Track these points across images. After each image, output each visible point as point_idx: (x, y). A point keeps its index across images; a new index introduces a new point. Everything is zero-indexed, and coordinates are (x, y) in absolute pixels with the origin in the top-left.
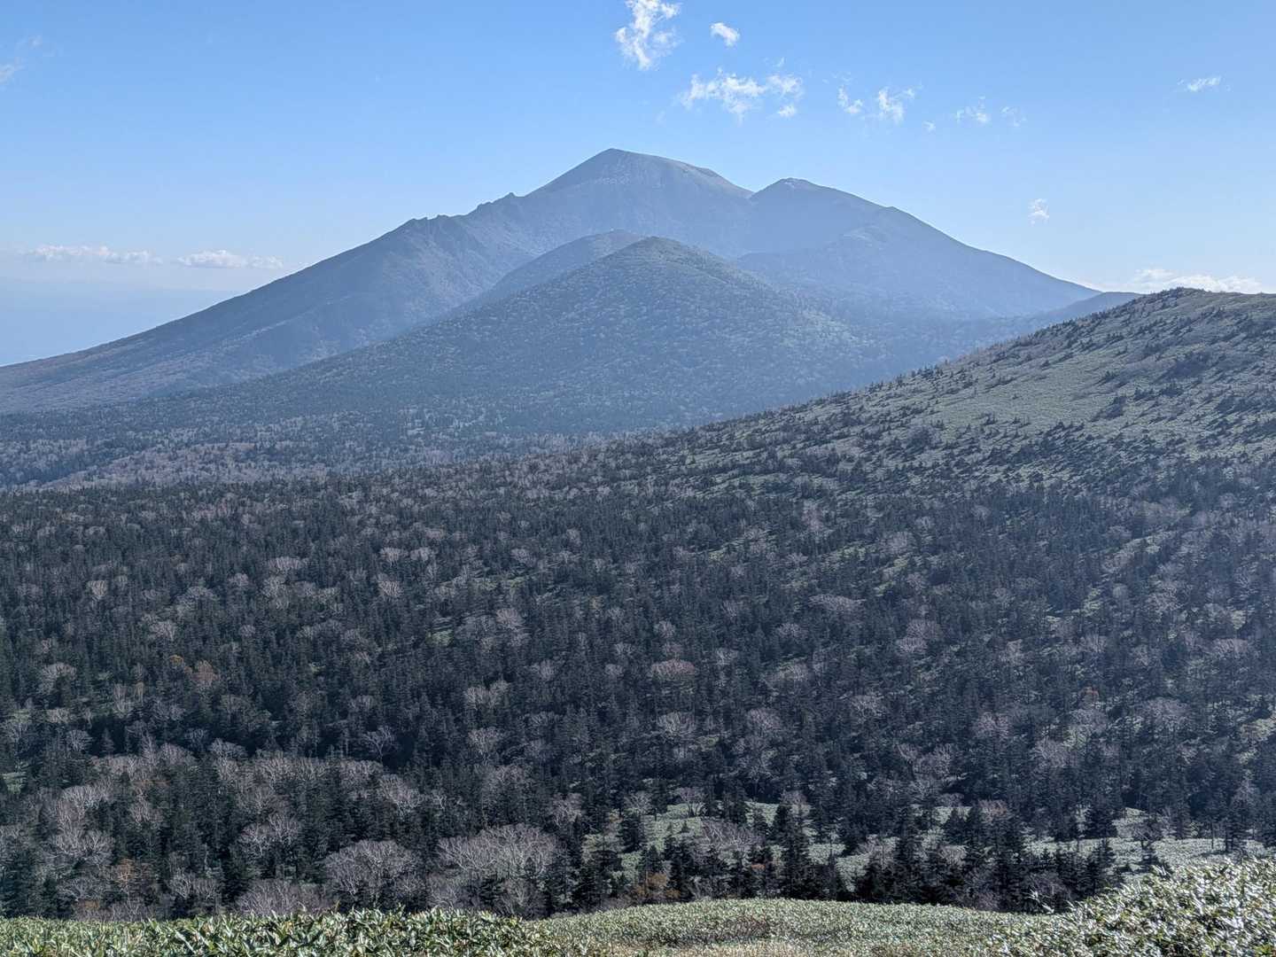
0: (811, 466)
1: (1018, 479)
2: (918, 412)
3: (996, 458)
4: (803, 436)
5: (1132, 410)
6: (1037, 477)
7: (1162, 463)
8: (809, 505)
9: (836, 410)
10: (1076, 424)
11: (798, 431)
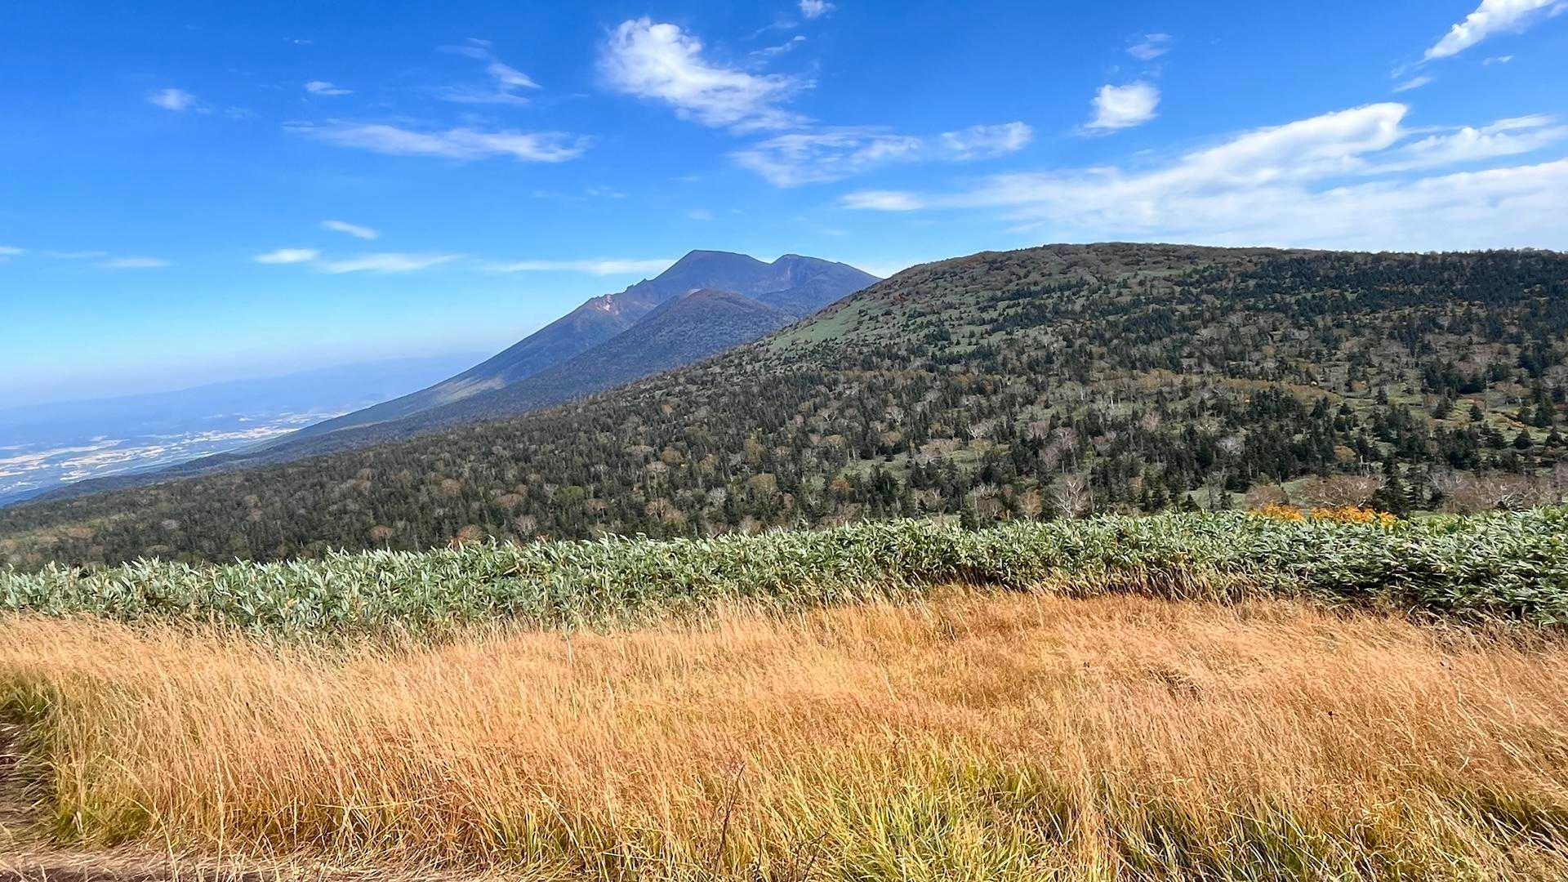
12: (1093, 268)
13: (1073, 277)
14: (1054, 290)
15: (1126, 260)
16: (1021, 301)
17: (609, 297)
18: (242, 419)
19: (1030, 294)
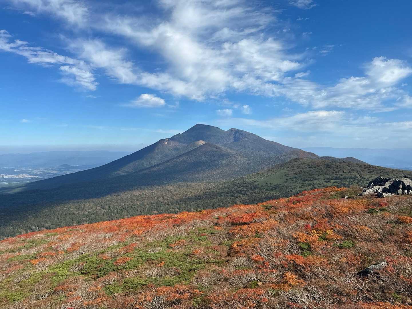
0: (238, 192)
1: (270, 194)
2: (255, 181)
3: (267, 190)
4: (236, 186)
5: (289, 181)
6: (273, 194)
7: (293, 191)
8: (237, 199)
9: (242, 181)
10: (280, 184)
11: (236, 185)
12: (359, 172)
13: (352, 175)
14: (347, 178)
15: (369, 171)
16: (338, 181)
17: (167, 140)
18: (15, 170)
19: (341, 179)
